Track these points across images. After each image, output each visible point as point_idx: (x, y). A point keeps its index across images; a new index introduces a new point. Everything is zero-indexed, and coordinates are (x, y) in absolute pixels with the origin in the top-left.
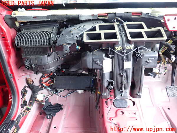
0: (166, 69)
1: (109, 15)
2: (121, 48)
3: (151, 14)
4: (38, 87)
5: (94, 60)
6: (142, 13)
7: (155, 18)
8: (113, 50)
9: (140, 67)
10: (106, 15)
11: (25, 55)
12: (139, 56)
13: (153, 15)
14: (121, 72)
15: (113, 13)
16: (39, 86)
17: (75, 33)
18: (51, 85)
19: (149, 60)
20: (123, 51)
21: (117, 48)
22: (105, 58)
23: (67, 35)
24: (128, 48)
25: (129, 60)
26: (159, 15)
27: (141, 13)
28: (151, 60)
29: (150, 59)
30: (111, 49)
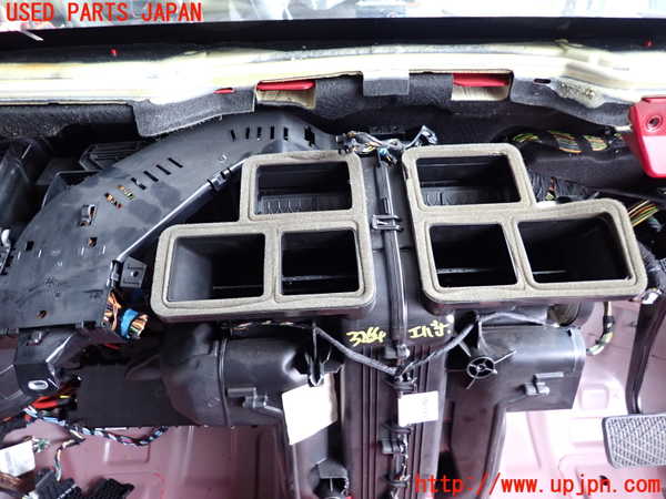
0: (609, 325)
1: (320, 90)
2: (383, 335)
3: (559, 84)
5: (230, 391)
6: (511, 75)
7: (579, 115)
8: (337, 343)
9: (484, 411)
10: (307, 87)
12: (480, 374)
13: (572, 95)
14: (382, 435)
15: (344, 77)
17: (106, 237)
19: (534, 381)
20: (390, 354)
21: (360, 336)
22: (296, 375)
23: (55, 253)
24: (424, 334)
25: (424, 386)
26: (605, 96)
27: (507, 78)
28: (548, 382)
29: (538, 376)
30: (323, 333)
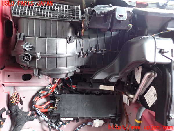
4: (26, 114)
11: (24, 36)
16: (28, 112)
18: (49, 110)
